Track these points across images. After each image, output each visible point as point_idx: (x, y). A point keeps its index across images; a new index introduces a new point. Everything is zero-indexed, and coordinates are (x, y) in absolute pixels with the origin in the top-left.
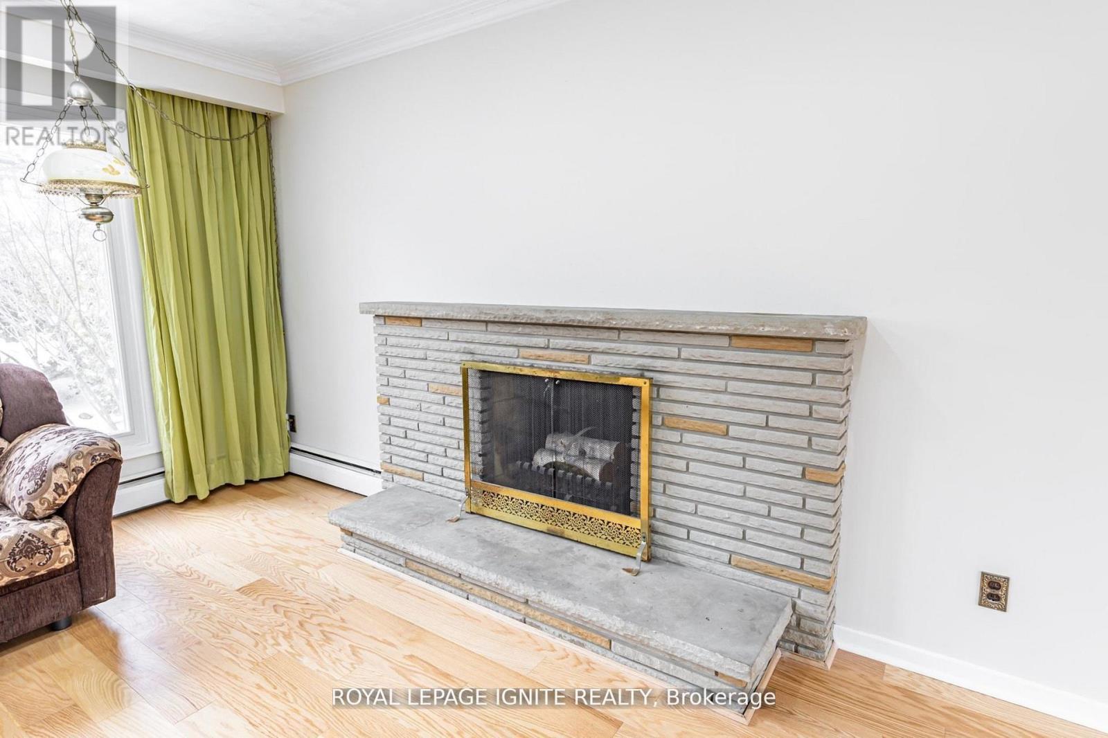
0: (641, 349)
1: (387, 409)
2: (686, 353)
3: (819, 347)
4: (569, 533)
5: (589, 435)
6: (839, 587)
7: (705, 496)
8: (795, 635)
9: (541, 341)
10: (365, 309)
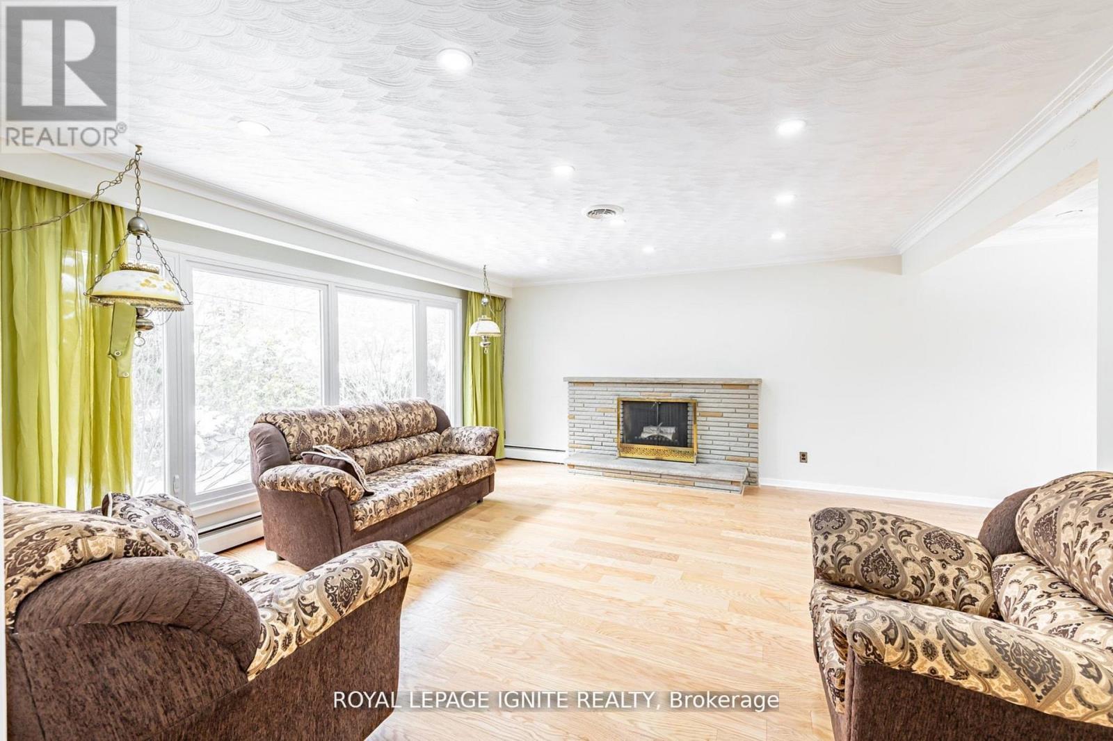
0: (691, 390)
1: (573, 421)
2: (707, 391)
3: (750, 387)
4: (665, 458)
5: (662, 426)
6: (760, 460)
7: (716, 438)
8: (749, 479)
9: (651, 390)
10: (565, 379)
